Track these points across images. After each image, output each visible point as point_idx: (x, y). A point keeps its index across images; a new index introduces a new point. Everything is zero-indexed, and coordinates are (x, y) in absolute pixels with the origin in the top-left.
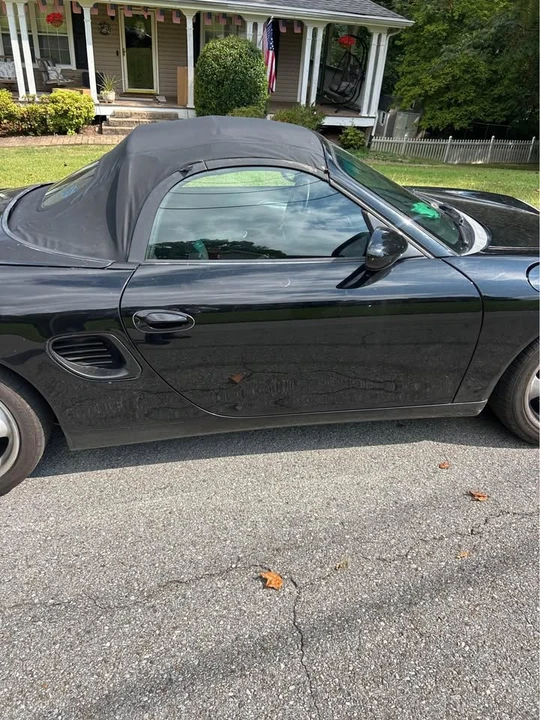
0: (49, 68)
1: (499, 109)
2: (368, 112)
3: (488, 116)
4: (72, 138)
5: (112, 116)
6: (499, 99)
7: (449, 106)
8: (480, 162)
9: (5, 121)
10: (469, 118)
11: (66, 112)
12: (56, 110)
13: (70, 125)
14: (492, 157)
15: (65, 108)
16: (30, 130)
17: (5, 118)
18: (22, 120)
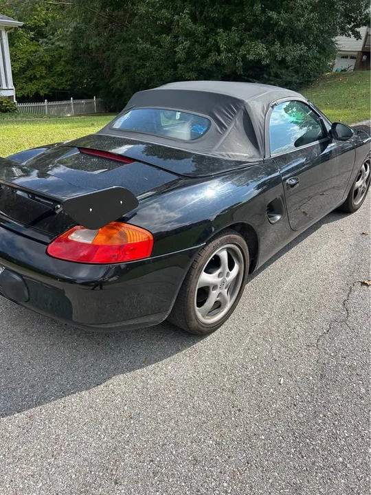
1: (64, 81)
2: (7, 85)
3: (59, 85)
6: (62, 74)
7: (31, 80)
8: (69, 115)
10: (48, 88)
14: (75, 111)
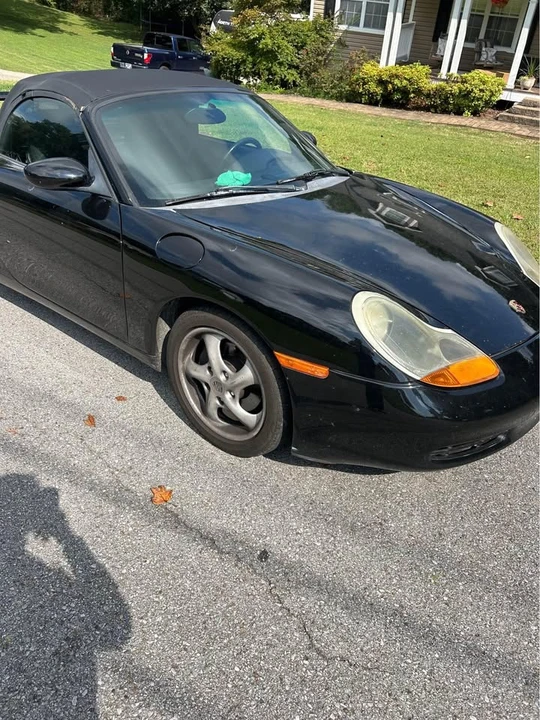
0: (484, 49)
4: (467, 119)
5: (520, 104)
9: (412, 95)
11: (469, 92)
12: (460, 89)
13: (469, 106)
15: (470, 88)
16: (432, 106)
17: (413, 92)
18: (428, 96)
